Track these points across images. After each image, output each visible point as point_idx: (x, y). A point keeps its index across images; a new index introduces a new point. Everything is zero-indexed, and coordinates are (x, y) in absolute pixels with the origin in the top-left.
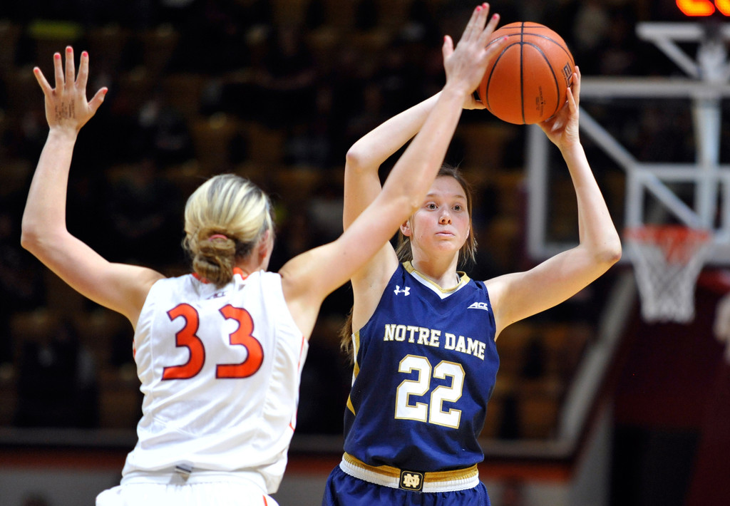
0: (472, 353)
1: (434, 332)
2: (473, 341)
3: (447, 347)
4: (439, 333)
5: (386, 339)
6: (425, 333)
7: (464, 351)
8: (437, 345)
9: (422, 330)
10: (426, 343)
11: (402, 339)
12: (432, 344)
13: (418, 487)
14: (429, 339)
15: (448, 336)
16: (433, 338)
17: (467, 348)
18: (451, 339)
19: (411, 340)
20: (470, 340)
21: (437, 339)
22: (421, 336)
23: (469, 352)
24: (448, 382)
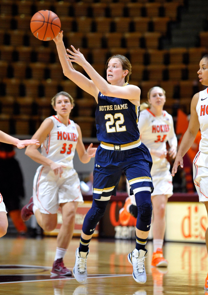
0: (123, 109)
1: (110, 106)
2: (122, 105)
3: (115, 109)
4: (112, 106)
5: (100, 110)
6: (108, 107)
7: (120, 109)
8: (112, 109)
9: (107, 106)
10: (109, 110)
11: (103, 110)
12: (111, 110)
13: (119, 149)
14: (110, 108)
15: (115, 106)
16: (111, 108)
17: (120, 108)
18: (116, 107)
19: (105, 110)
20: (121, 105)
21: (112, 108)
22: (107, 108)
23: (122, 109)
24: (119, 119)
